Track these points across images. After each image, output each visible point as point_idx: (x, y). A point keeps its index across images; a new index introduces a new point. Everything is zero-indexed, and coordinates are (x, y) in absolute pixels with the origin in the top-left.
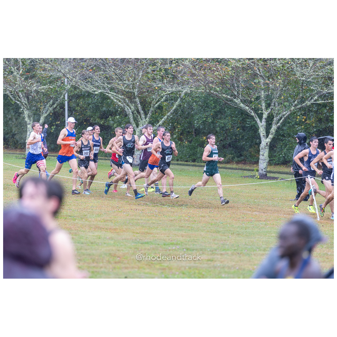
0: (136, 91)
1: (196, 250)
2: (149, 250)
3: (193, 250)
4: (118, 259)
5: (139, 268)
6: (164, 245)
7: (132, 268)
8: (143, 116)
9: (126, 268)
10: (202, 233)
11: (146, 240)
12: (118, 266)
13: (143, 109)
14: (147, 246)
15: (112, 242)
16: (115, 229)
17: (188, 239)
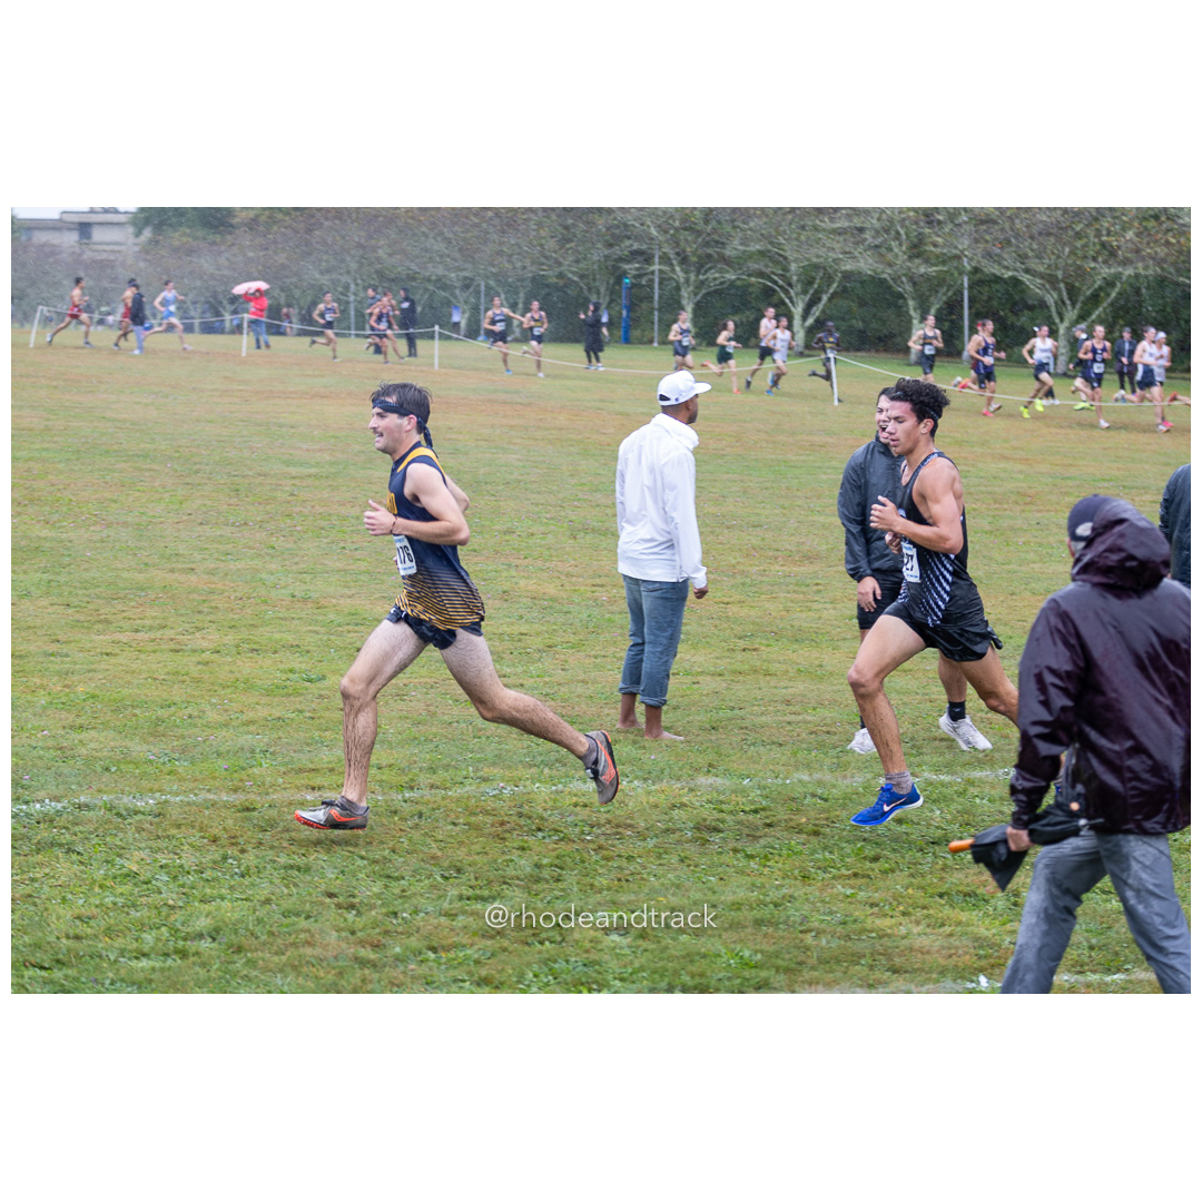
0: (1060, 274)
1: (1137, 488)
2: (1071, 487)
3: (1132, 488)
4: (1028, 499)
5: (1056, 511)
6: (1094, 481)
7: (1048, 511)
8: (1069, 308)
9: (1039, 511)
10: (1146, 467)
11: (1068, 475)
12: (1028, 508)
13: (1070, 299)
14: (1070, 483)
15: (1022, 477)
16: (1027, 460)
17: (1127, 473)
